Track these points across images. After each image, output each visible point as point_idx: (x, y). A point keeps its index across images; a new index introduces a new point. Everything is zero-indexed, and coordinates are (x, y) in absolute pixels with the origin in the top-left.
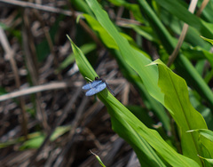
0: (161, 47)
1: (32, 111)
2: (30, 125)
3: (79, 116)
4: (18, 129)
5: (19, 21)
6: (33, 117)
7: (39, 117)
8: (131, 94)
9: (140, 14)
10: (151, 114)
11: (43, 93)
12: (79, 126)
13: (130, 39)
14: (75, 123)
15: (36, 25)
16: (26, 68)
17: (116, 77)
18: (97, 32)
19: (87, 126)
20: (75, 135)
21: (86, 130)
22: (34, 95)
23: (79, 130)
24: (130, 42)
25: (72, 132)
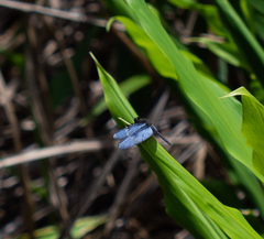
0: (253, 77)
1: (43, 192)
2: (38, 215)
3: (120, 198)
4: (19, 221)
5: (21, 39)
6: (44, 201)
7: (54, 200)
8: (208, 161)
9: (218, 22)
10: (241, 196)
11: (62, 160)
12: (120, 216)
13: (197, 60)
14: (114, 211)
15: (51, 47)
16: (32, 119)
17: (187, 133)
18: (144, 50)
19: (134, 214)
20: (115, 230)
21: (132, 223)
22: (44, 162)
23: (120, 224)
24: (196, 66)
25: (110, 226)
